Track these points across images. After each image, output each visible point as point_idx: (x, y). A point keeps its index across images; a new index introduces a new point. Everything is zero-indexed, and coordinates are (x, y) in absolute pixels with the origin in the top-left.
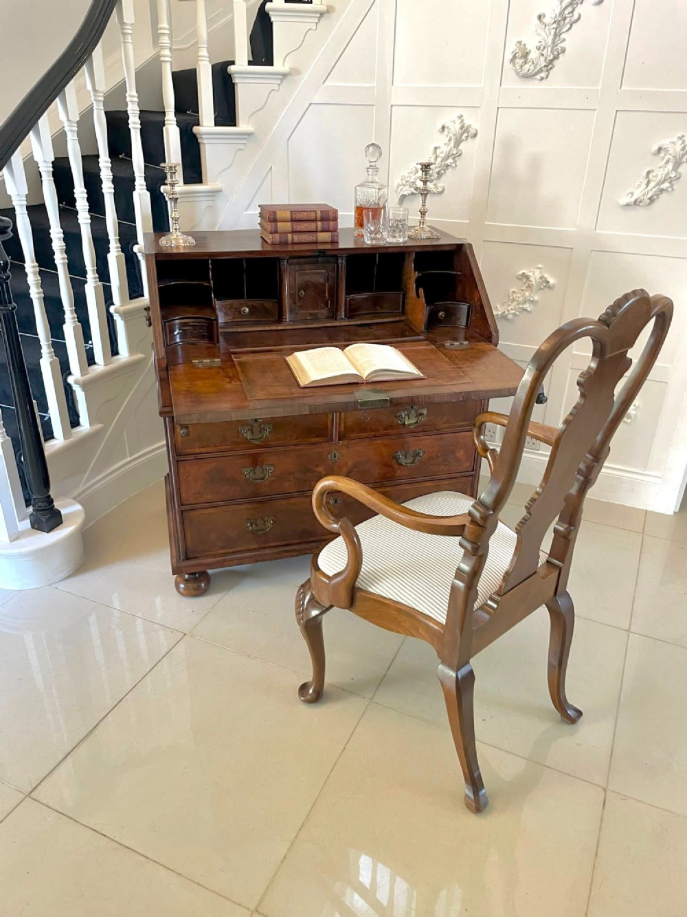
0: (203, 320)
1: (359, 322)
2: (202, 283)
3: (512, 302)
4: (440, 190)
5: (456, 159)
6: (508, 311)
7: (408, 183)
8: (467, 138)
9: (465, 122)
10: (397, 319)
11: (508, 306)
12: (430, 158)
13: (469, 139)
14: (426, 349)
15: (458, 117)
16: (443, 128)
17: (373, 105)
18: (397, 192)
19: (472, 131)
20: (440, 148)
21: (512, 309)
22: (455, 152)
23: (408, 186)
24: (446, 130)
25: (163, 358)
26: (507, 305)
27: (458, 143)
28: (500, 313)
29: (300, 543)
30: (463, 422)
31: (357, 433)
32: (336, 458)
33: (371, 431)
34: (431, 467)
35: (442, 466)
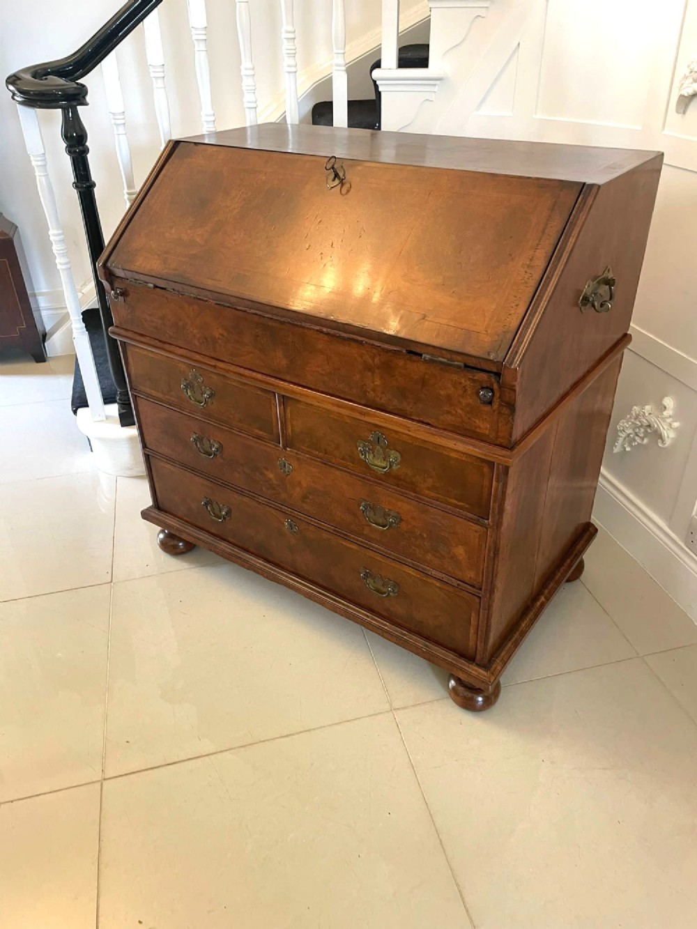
29: (258, 556)
30: (459, 501)
31: (307, 447)
32: (287, 470)
33: (326, 452)
34: (413, 547)
35: (430, 555)
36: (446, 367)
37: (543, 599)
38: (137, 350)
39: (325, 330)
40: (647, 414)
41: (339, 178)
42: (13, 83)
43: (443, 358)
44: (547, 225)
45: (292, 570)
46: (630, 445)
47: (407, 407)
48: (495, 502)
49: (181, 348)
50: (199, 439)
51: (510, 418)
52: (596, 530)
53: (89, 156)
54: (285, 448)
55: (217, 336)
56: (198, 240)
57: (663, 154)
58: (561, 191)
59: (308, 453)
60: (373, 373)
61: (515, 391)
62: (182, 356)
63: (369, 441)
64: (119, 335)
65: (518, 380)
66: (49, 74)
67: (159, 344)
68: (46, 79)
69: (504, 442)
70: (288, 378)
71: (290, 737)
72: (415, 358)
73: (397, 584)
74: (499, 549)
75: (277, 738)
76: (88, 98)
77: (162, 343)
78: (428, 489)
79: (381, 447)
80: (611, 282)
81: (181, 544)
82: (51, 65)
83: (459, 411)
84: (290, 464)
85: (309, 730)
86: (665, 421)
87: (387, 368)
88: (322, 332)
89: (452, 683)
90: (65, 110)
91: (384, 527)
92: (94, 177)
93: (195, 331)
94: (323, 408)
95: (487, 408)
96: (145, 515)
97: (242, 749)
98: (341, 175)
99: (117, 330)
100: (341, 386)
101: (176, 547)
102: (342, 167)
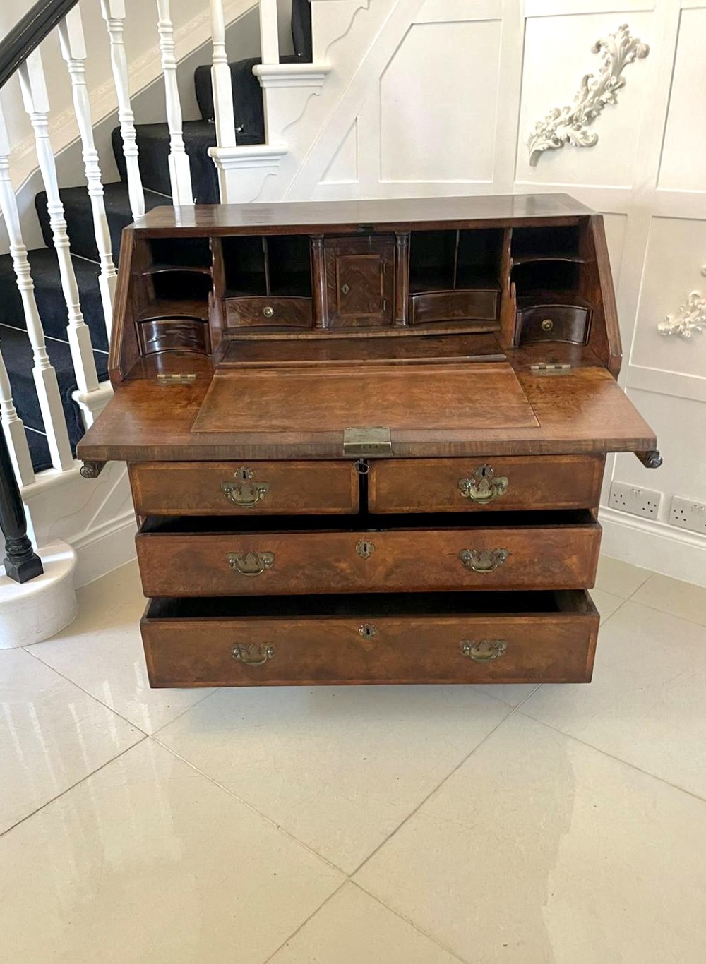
0: (191, 322)
1: (425, 333)
2: (200, 270)
3: (692, 311)
4: (591, 140)
5: (616, 92)
6: (685, 324)
7: (544, 132)
8: (632, 60)
9: (630, 35)
10: (484, 329)
11: (685, 317)
12: (578, 92)
13: (636, 59)
14: (499, 374)
15: (620, 28)
16: (598, 46)
17: (500, 20)
18: (529, 147)
19: (640, 48)
20: (593, 76)
21: (690, 322)
22: (613, 82)
23: (544, 137)
24: (603, 49)
25: (117, 369)
26: (683, 315)
27: (619, 67)
28: (673, 327)
30: (569, 502)
32: (367, 552)
33: (419, 504)
35: (540, 577)
78: (537, 501)
79: (487, 478)
84: (372, 545)
91: (489, 569)
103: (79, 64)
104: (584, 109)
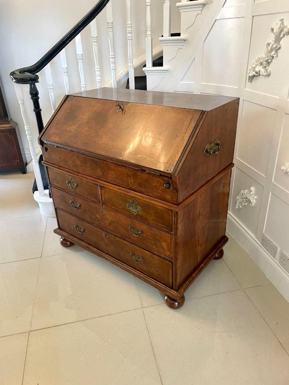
4: (269, 73)
5: (277, 51)
8: (283, 36)
9: (284, 24)
12: (265, 51)
15: (280, 20)
16: (272, 29)
17: (245, 17)
20: (271, 43)
23: (252, 70)
27: (279, 39)
29: (95, 247)
30: (162, 225)
31: (110, 205)
32: (103, 214)
33: (116, 207)
34: (148, 243)
35: (154, 246)
36: (154, 175)
37: (203, 265)
38: (51, 169)
39: (114, 162)
40: (245, 193)
41: (121, 109)
42: (12, 75)
43: (153, 172)
44: (189, 125)
45: (107, 253)
46: (241, 206)
47: (142, 190)
48: (174, 225)
49: (66, 168)
50: (73, 202)
51: (176, 194)
52: (228, 239)
53: (39, 100)
54: (102, 205)
55: (78, 164)
56: (73, 130)
57: (239, 98)
58: (195, 113)
59: (110, 207)
60: (130, 177)
61: (177, 184)
62: (67, 171)
63: (131, 203)
64: (45, 164)
65: (178, 180)
66: (25, 71)
67: (58, 167)
68: (24, 73)
69: (176, 203)
70: (102, 179)
71: (102, 317)
72: (144, 172)
73: (143, 258)
74: (177, 243)
75: (97, 317)
76: (39, 80)
77: (60, 167)
78: (152, 220)
79: (135, 205)
80: (219, 145)
81: (68, 243)
82: (26, 69)
83: (160, 191)
84: (104, 212)
85: (109, 315)
86: (251, 196)
87: (135, 176)
88: (113, 163)
89: (166, 297)
90: (31, 84)
91: (137, 235)
92: (41, 107)
93: (71, 162)
94: (115, 190)
95: (168, 190)
96: (55, 231)
97: (83, 321)
98: (122, 107)
99: (45, 162)
100: (120, 182)
101: (66, 244)
102: (123, 104)
103: (95, 39)
104: (265, 59)
